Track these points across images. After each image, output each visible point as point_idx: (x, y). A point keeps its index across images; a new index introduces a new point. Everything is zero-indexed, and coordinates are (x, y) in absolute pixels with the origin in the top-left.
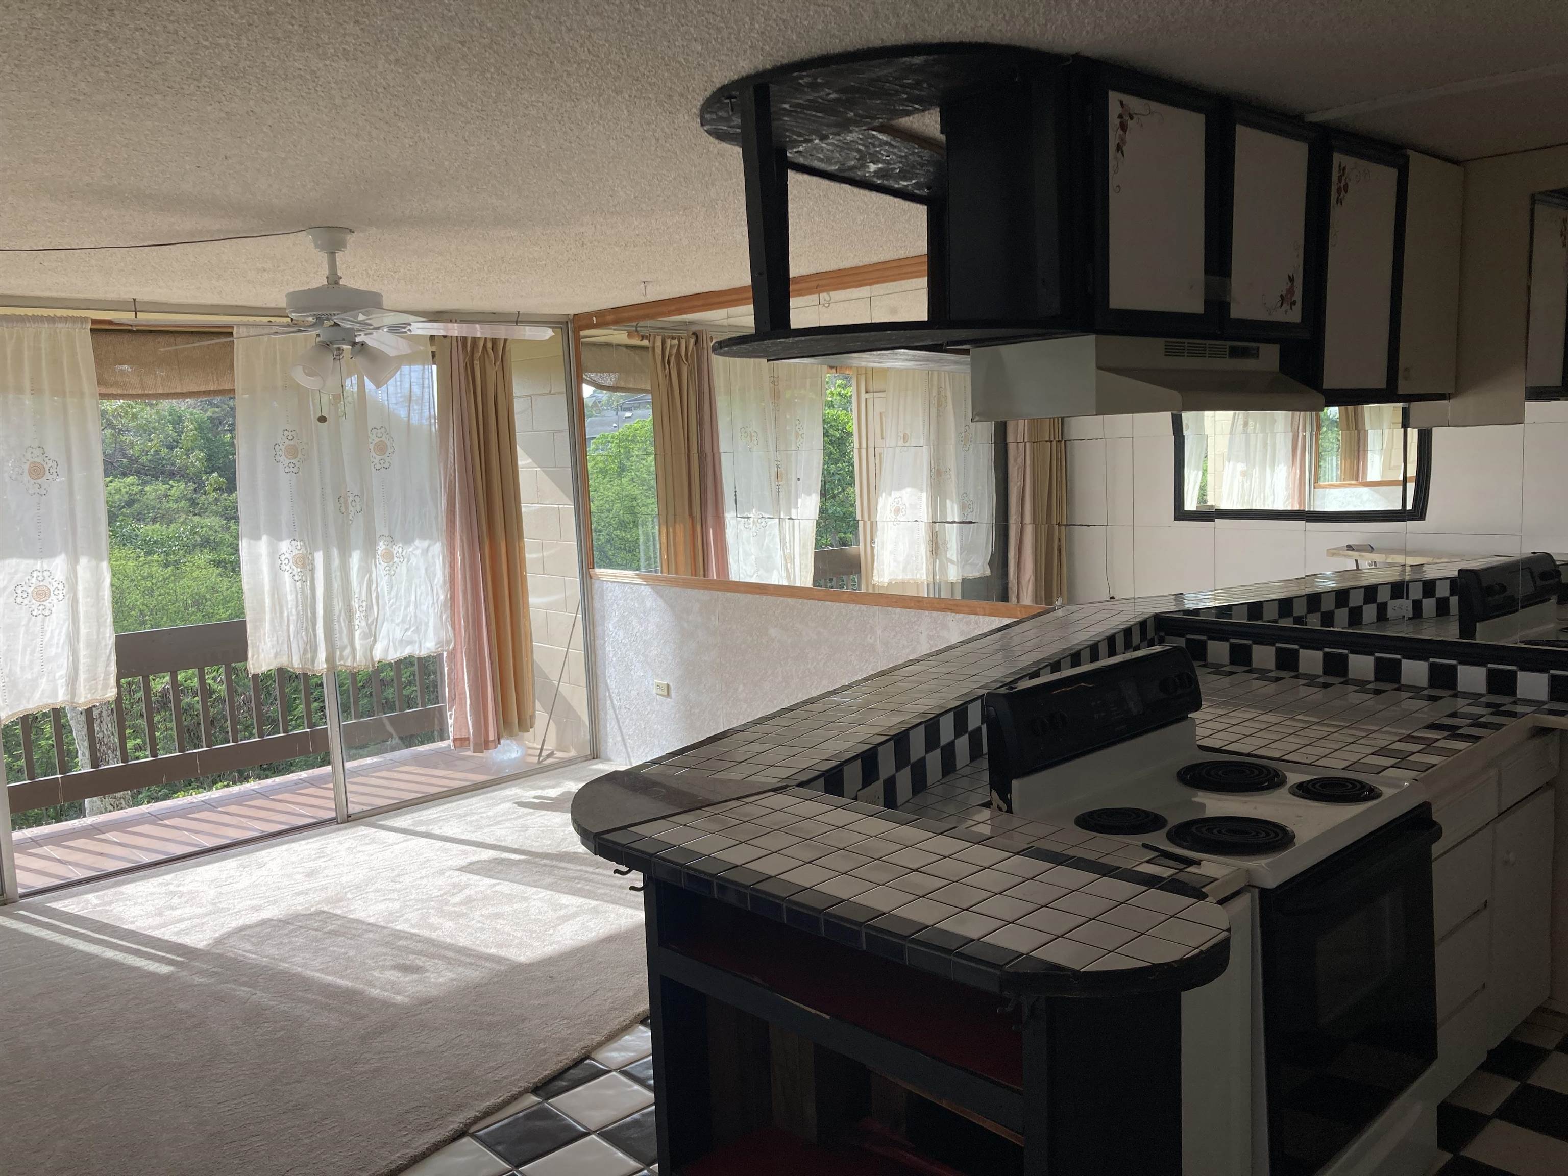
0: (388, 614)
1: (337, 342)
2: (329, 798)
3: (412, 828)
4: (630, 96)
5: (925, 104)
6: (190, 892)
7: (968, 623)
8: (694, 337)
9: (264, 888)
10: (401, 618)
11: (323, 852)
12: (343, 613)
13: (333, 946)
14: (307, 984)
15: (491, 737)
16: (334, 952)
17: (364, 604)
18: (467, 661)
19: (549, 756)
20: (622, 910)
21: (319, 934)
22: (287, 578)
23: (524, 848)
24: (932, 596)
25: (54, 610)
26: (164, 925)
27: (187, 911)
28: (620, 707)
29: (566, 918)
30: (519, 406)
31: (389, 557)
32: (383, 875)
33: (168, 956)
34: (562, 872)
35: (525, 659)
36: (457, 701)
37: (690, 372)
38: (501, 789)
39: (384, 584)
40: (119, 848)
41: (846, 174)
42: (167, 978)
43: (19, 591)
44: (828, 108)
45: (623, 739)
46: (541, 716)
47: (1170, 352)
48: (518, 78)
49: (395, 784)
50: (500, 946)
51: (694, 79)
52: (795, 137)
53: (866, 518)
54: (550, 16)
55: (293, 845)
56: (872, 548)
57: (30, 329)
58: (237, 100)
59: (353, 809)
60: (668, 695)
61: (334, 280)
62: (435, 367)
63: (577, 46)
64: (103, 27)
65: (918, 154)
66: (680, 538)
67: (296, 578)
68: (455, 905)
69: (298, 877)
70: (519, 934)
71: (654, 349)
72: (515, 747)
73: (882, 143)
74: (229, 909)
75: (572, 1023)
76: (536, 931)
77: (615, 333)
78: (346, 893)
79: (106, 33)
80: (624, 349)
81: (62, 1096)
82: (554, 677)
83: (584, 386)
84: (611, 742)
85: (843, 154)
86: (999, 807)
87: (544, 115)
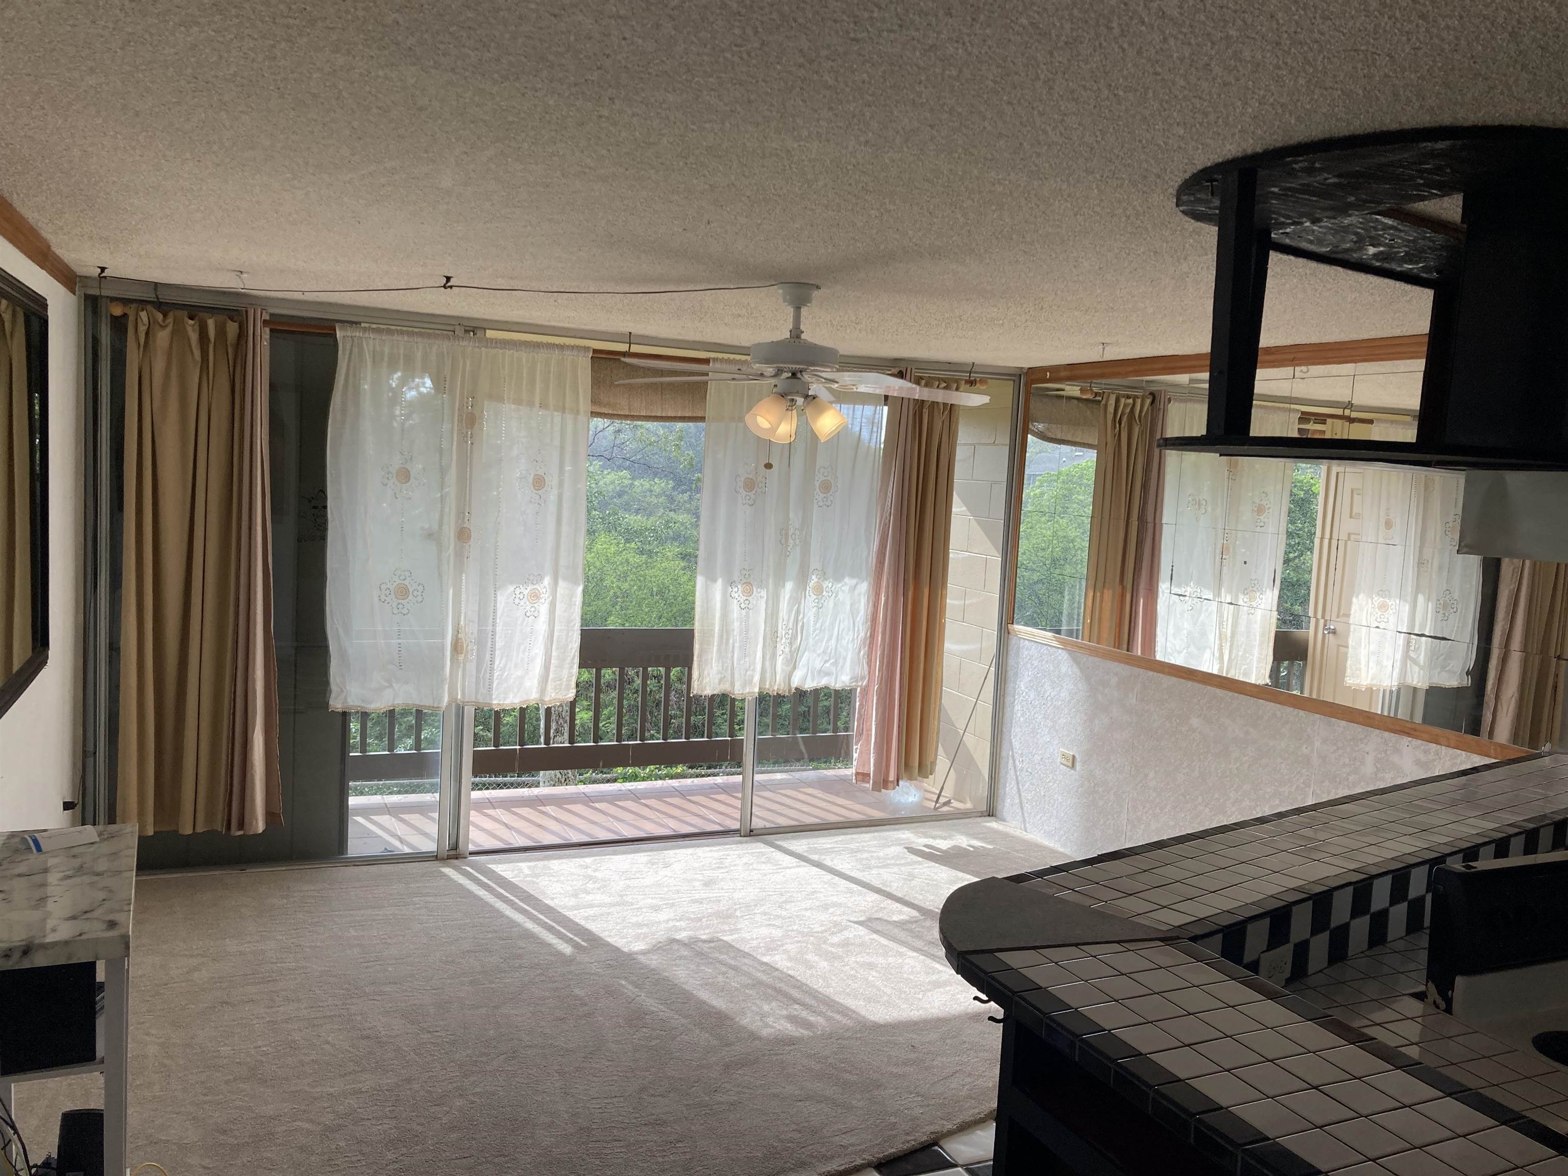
0: (810, 644)
1: (791, 393)
2: (735, 808)
3: (806, 854)
4: (1102, 177)
5: (1446, 189)
6: (604, 879)
7: (1426, 752)
8: (1151, 397)
9: (666, 889)
10: (822, 650)
11: (722, 863)
15: (890, 779)
17: (790, 632)
18: (878, 699)
19: (947, 803)
23: (907, 898)
24: (1386, 714)
26: (576, 908)
27: (599, 898)
28: (1021, 770)
30: (961, 453)
31: (819, 590)
32: (772, 898)
33: (576, 939)
35: (932, 706)
36: (864, 737)
37: (1142, 433)
38: (895, 830)
39: (811, 615)
40: (555, 823)
41: (1340, 256)
44: (1324, 192)
45: (1021, 803)
46: (942, 763)
48: (986, 159)
49: (798, 805)
51: (1173, 161)
52: (1282, 219)
53: (1319, 615)
54: (1022, 101)
55: (698, 850)
57: (542, 355)
58: (719, 174)
59: (757, 823)
60: (1073, 766)
61: (796, 333)
62: (886, 408)
63: (1049, 129)
64: (606, 113)
65: (1429, 239)
66: (1108, 604)
68: (833, 945)
69: (697, 884)
70: (888, 991)
71: (1106, 406)
72: (913, 790)
73: (1386, 227)
74: (632, 904)
75: (926, 1103)
76: (905, 992)
77: (1067, 388)
78: (736, 910)
79: (608, 118)
80: (1076, 402)
81: (467, 1056)
82: (960, 726)
83: (1030, 437)
84: (1008, 803)
85: (1338, 237)
86: (1435, 1002)
87: (1011, 192)
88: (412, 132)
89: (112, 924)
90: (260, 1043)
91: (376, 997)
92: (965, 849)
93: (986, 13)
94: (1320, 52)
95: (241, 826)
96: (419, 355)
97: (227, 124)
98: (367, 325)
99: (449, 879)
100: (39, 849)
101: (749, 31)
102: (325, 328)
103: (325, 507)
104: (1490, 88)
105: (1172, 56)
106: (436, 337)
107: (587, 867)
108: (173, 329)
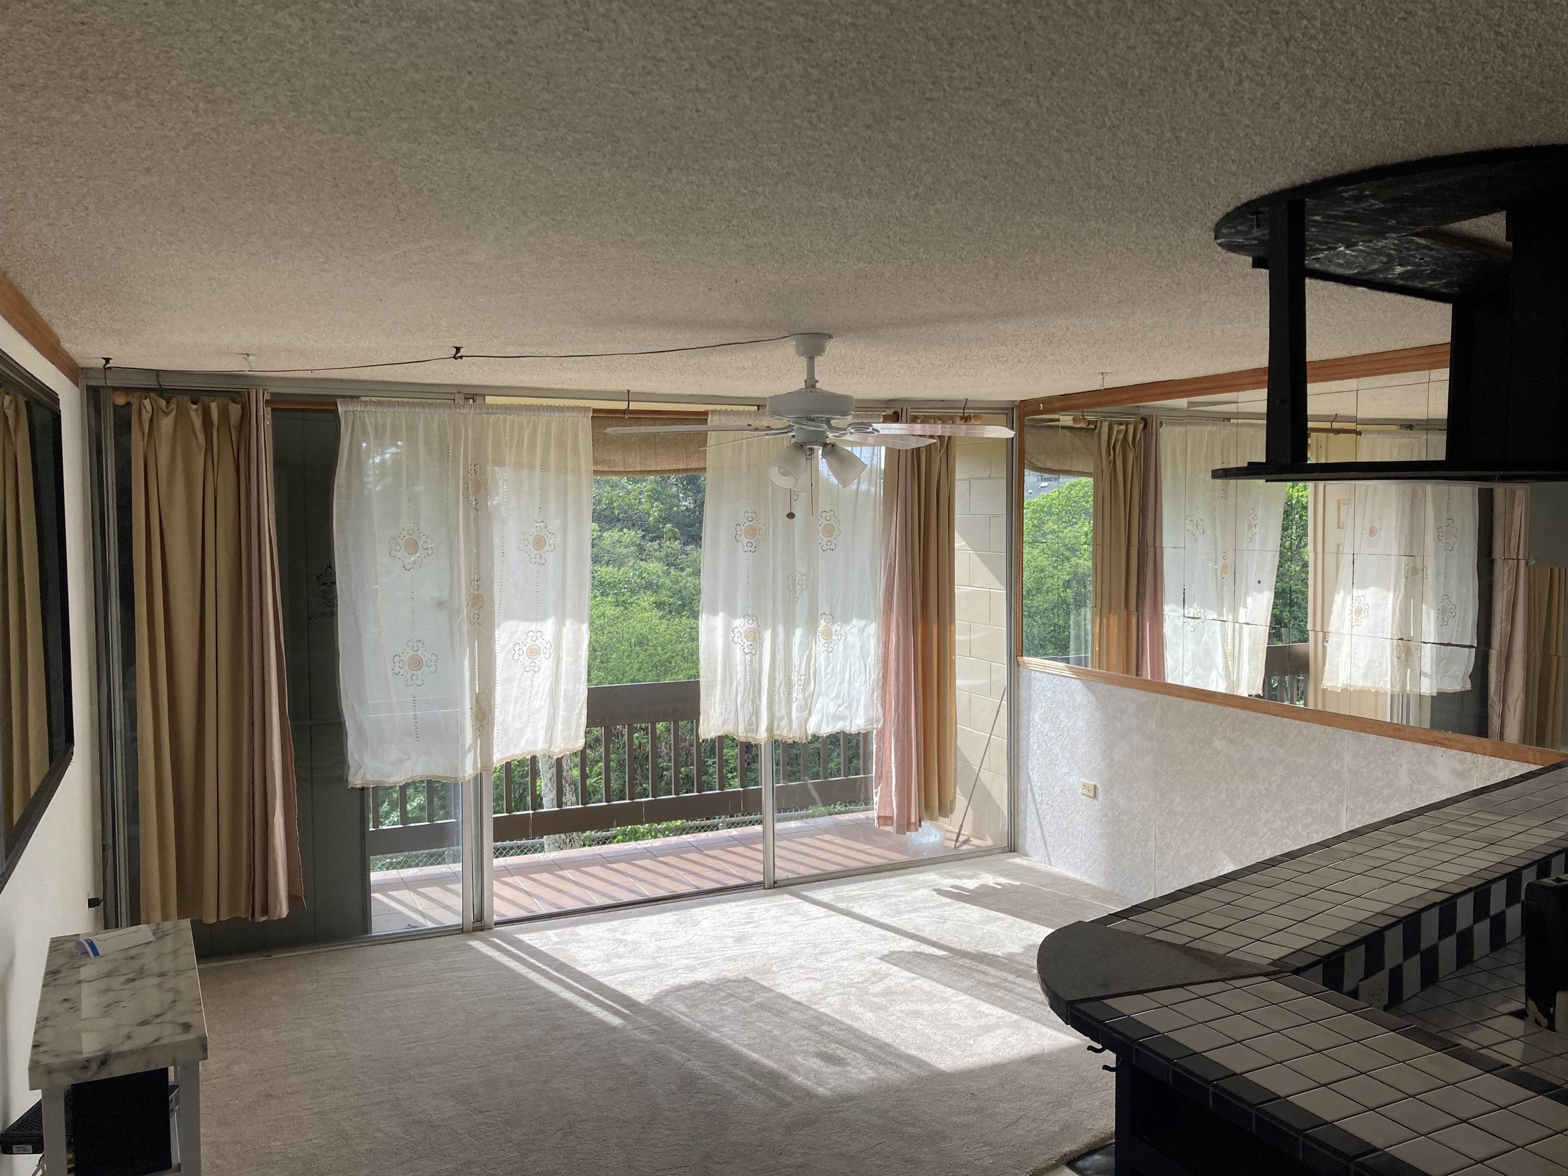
0: (823, 689)
1: (811, 443)
2: (757, 860)
3: (834, 903)
4: (1144, 215)
5: (1490, 208)
6: (634, 943)
7: (1461, 761)
8: (1143, 422)
9: (698, 948)
10: (835, 694)
11: (750, 917)
12: (783, 686)
13: (759, 1021)
14: (737, 1059)
15: (913, 820)
16: (761, 1027)
17: (803, 678)
18: (896, 741)
19: (966, 842)
20: (1044, 1029)
21: (747, 1005)
22: (738, 651)
23: (942, 942)
25: (542, 667)
26: (611, 973)
27: (630, 961)
28: (1041, 803)
29: (987, 1029)
30: (960, 488)
31: (828, 634)
32: (806, 950)
33: (615, 1005)
34: (982, 977)
35: (948, 743)
36: (884, 779)
37: (1136, 459)
38: (919, 872)
39: (821, 659)
40: (575, 887)
41: (1365, 277)
42: (613, 1029)
43: (516, 649)
44: (1367, 218)
45: (1043, 836)
46: (961, 802)
48: (1032, 204)
49: (818, 853)
50: (920, 1049)
51: (1219, 196)
52: (1318, 246)
53: (1318, 628)
54: (1082, 148)
55: (724, 905)
56: (1324, 647)
57: (543, 418)
58: (759, 234)
59: (780, 875)
60: (1095, 796)
61: (811, 383)
63: (1102, 173)
64: (660, 182)
65: (1460, 256)
66: (1114, 630)
67: (746, 651)
68: (875, 995)
69: (729, 941)
70: (939, 1039)
71: (1100, 434)
72: (934, 831)
73: (1420, 247)
74: (667, 966)
75: (994, 1152)
76: (956, 1039)
77: (1062, 418)
78: (772, 965)
79: (660, 187)
80: (1067, 432)
81: (523, 1135)
82: (975, 762)
83: (1027, 472)
84: (1030, 837)
85: (1369, 259)
86: (1536, 1021)
87: (1048, 235)
88: (458, 211)
89: (187, 1027)
90: (311, 1136)
91: (422, 1080)
92: (993, 887)
93: (1068, 67)
94: (1392, 85)
95: (265, 911)
96: (421, 426)
97: (273, 216)
98: (368, 399)
99: (478, 952)
100: (96, 953)
101: (826, 97)
102: (328, 404)
103: (334, 583)
104: (1553, 110)
105: (1243, 98)
106: (438, 406)
107: (615, 931)
108: (176, 417)
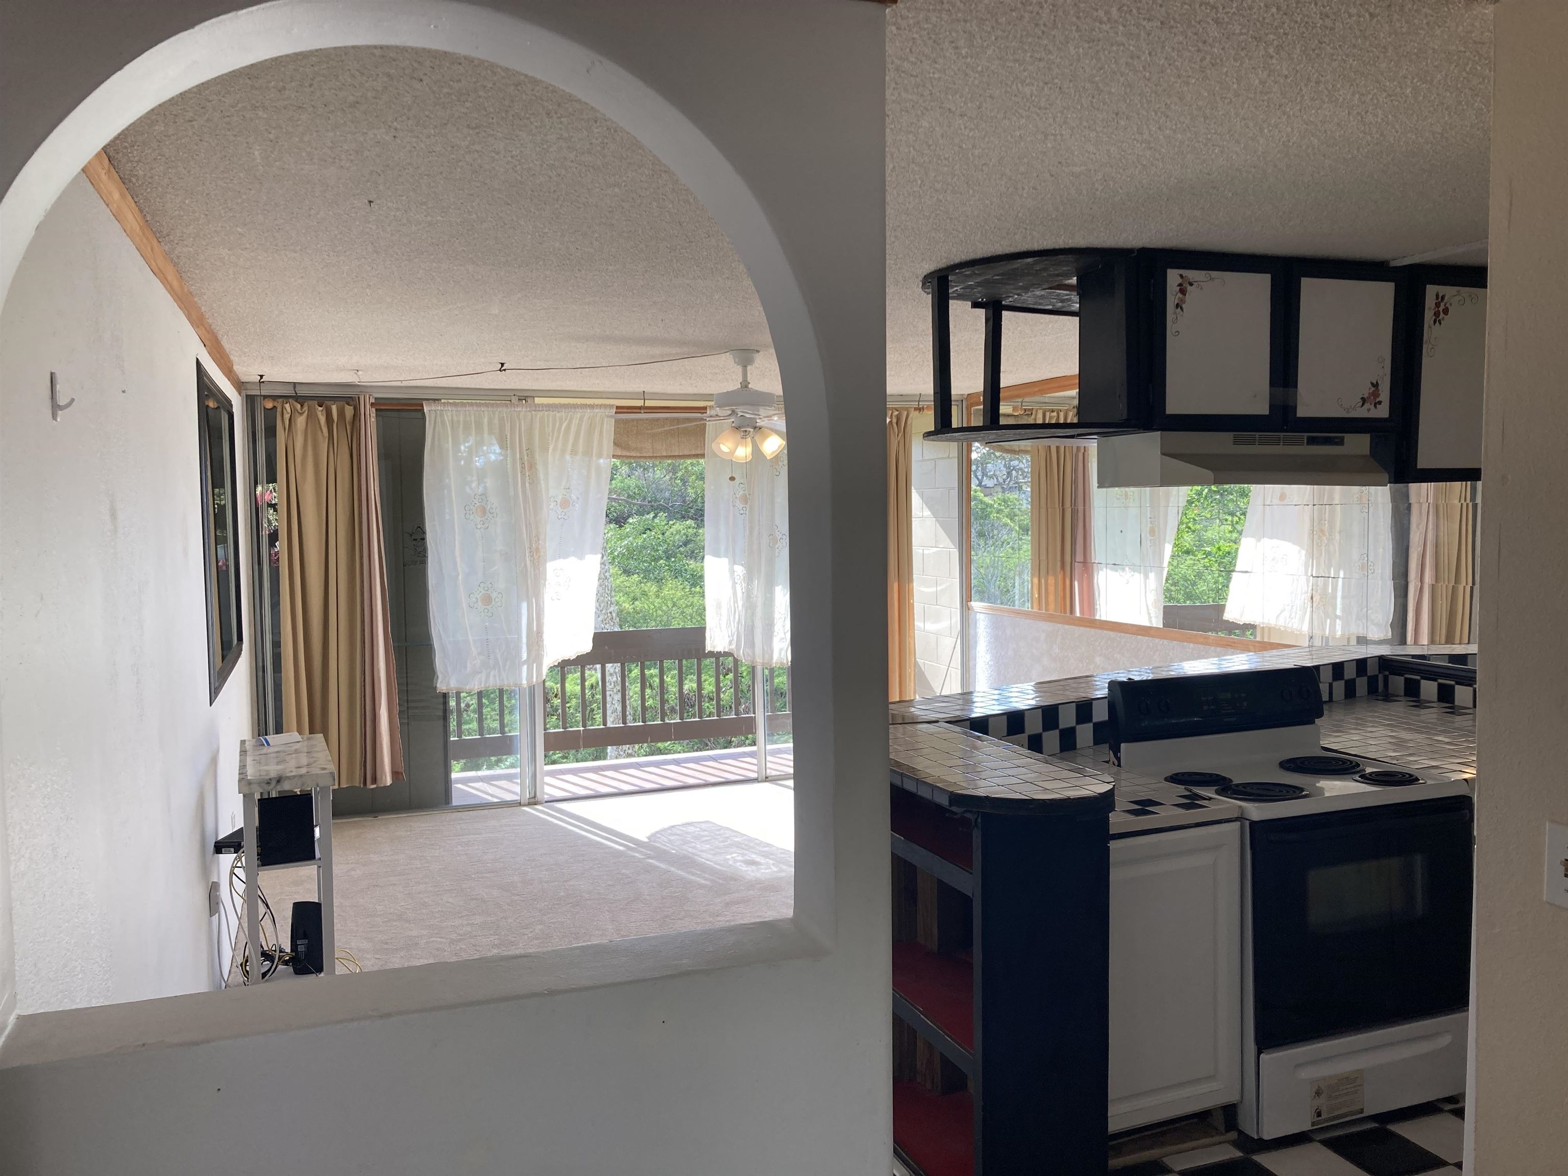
1: (743, 427)
2: (754, 765)
30: (926, 467)
47: (1236, 442)
59: (772, 774)
61: (745, 384)
71: (1035, 420)
86: (1113, 762)
89: (323, 769)
91: (480, 880)
95: (374, 781)
96: (486, 420)
98: (446, 401)
99: (531, 816)
100: (269, 745)
102: (415, 405)
103: (425, 539)
106: (498, 406)
108: (308, 415)
